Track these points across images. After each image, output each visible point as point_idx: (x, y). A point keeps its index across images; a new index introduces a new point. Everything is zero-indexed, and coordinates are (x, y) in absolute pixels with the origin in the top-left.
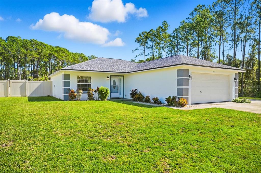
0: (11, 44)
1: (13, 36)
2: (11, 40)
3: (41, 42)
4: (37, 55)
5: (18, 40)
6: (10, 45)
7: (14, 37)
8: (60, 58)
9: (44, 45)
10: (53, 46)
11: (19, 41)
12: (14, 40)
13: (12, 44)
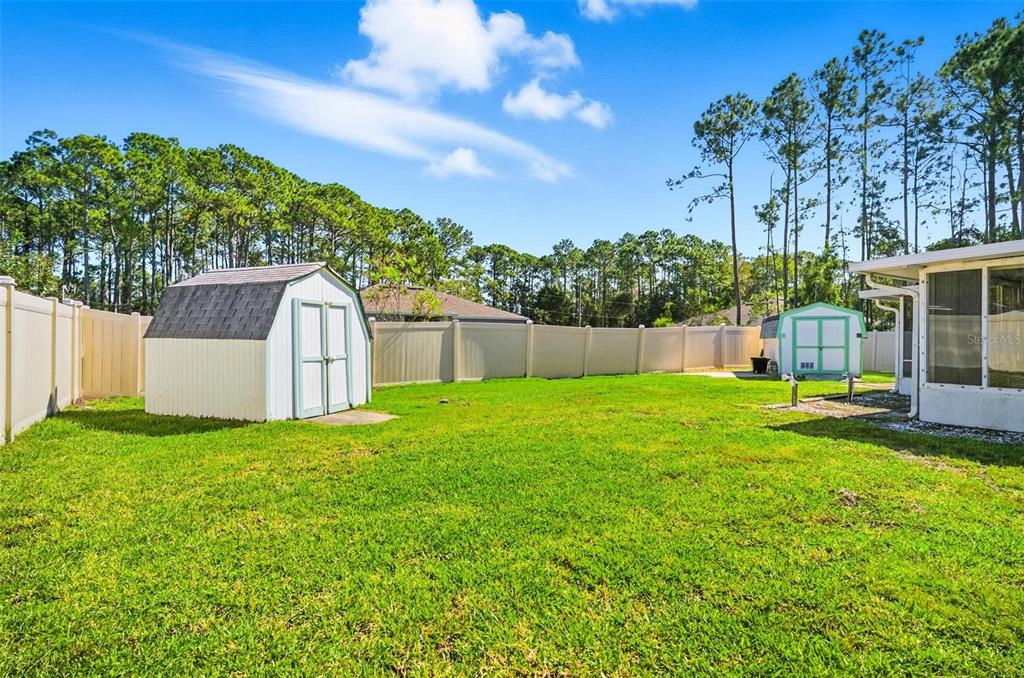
0: (142, 161)
1: (151, 133)
2: (144, 146)
3: (262, 159)
4: (249, 204)
5: (172, 148)
6: (140, 163)
7: (153, 137)
8: (338, 219)
9: (271, 169)
10: (302, 178)
11: (174, 151)
12: (155, 149)
13: (148, 162)
